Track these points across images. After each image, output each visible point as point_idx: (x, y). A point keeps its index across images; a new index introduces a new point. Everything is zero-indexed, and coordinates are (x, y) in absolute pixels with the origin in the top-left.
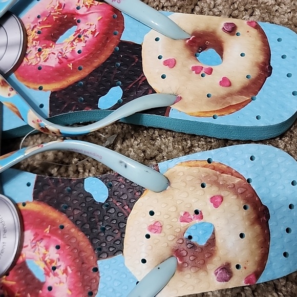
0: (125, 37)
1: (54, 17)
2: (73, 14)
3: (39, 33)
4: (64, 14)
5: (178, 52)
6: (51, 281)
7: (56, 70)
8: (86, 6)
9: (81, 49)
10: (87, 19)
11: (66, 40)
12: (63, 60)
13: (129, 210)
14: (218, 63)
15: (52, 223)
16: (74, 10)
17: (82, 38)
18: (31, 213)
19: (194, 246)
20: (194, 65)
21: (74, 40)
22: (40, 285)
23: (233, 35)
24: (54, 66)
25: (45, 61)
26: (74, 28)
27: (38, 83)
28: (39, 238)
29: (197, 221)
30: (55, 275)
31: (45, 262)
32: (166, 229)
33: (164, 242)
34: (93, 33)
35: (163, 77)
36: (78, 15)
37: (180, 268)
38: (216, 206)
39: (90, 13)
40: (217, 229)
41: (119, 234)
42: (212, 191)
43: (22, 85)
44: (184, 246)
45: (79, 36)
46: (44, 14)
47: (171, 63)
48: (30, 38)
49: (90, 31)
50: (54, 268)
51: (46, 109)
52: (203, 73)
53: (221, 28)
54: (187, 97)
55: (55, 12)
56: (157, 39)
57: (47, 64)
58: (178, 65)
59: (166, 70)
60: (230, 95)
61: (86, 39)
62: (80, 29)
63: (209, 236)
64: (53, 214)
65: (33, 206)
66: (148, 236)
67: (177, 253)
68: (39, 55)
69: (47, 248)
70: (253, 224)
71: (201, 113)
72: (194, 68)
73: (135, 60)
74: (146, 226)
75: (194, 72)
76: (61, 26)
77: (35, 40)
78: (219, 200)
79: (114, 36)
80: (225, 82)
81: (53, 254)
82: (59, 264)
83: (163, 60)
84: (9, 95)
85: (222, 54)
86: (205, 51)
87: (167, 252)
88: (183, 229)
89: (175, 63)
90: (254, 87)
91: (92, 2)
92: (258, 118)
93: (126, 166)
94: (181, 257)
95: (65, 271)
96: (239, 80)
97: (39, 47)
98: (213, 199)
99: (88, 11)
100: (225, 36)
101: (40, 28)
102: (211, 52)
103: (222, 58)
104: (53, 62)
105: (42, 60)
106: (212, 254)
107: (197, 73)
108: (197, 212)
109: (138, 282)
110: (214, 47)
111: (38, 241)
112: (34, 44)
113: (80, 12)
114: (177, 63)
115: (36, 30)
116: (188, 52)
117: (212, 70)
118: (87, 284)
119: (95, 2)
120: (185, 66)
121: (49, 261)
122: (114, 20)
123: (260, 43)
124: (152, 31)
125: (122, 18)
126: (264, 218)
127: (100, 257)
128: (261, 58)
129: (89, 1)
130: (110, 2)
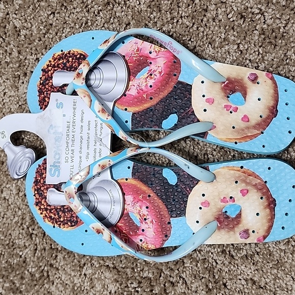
0: (180, 79)
1: (134, 58)
2: (147, 57)
4: (141, 57)
5: (216, 92)
6: (144, 226)
8: (156, 51)
9: (152, 84)
10: (156, 62)
11: (142, 77)
12: (140, 91)
13: (190, 191)
14: (242, 104)
15: (144, 193)
16: (148, 54)
17: (152, 76)
18: (128, 185)
19: (228, 217)
20: (226, 104)
21: (147, 77)
22: (138, 228)
23: (255, 83)
24: (134, 94)
25: (128, 90)
26: (147, 68)
27: (124, 106)
29: (231, 203)
30: (146, 223)
31: (140, 215)
32: (212, 204)
33: (210, 213)
34: (160, 73)
36: (150, 58)
37: (219, 228)
40: (243, 209)
41: (184, 205)
42: (242, 186)
44: (221, 217)
45: (151, 75)
46: (127, 55)
49: (158, 71)
50: (145, 219)
55: (135, 54)
56: (203, 82)
57: (130, 93)
58: (215, 102)
60: (248, 128)
61: (155, 77)
62: (151, 70)
63: (238, 212)
64: (144, 188)
65: (132, 182)
66: (200, 208)
67: (218, 219)
69: (141, 208)
71: (227, 140)
72: (226, 107)
73: (187, 96)
74: (200, 202)
75: (225, 109)
76: (139, 65)
79: (174, 77)
80: (246, 119)
81: (144, 211)
82: (148, 217)
83: (206, 98)
86: (234, 94)
87: (212, 218)
88: (222, 207)
89: (213, 102)
90: (264, 123)
91: (160, 49)
92: (264, 146)
94: (220, 222)
95: (152, 222)
96: (255, 119)
99: (157, 56)
100: (249, 84)
102: (238, 95)
103: (245, 100)
104: (134, 92)
106: (239, 223)
107: (227, 110)
110: (240, 91)
113: (152, 56)
116: (223, 94)
117: (237, 108)
118: (164, 230)
119: (162, 48)
120: (219, 104)
121: (142, 215)
122: (175, 64)
123: (272, 91)
124: (199, 76)
125: (180, 64)
126: (273, 205)
127: (171, 217)
128: (272, 103)
129: (157, 48)
130: (172, 51)
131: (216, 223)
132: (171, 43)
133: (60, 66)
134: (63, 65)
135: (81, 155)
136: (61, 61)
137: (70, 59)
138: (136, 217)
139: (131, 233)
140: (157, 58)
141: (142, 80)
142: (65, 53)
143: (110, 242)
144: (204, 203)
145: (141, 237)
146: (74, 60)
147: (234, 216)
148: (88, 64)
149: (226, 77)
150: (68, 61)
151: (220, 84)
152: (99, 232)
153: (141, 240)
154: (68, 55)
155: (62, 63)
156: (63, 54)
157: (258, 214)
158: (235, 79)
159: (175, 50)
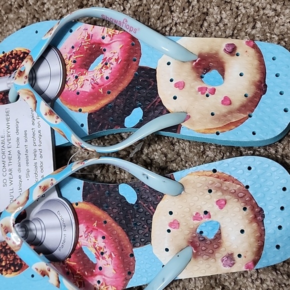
0: (142, 63)
1: (85, 47)
2: (100, 44)
3: (75, 62)
4: (93, 44)
5: (186, 74)
6: (101, 263)
7: (90, 94)
8: (110, 35)
9: (108, 75)
10: (110, 48)
11: (96, 68)
12: (95, 86)
13: (153, 210)
14: (221, 83)
15: (98, 219)
16: (100, 40)
17: (108, 65)
18: (82, 210)
19: (205, 239)
20: (200, 86)
21: (102, 68)
22: (94, 266)
23: (233, 55)
24: (88, 91)
25: (81, 87)
26: (102, 57)
27: (78, 107)
28: (90, 230)
29: (207, 220)
30: (104, 258)
31: (96, 248)
32: (183, 224)
33: (181, 236)
34: (117, 60)
35: (175, 98)
36: (103, 44)
37: (195, 256)
38: (221, 207)
39: (113, 42)
40: (222, 226)
41: (147, 229)
42: (217, 195)
43: (66, 108)
44: (196, 239)
45: (106, 64)
46: (76, 45)
47: (180, 86)
48: (68, 67)
49: (114, 58)
50: (102, 253)
51: (86, 128)
52: (208, 93)
53: (223, 49)
54: (195, 116)
56: (169, 64)
57: (83, 89)
58: (187, 86)
59: (177, 92)
60: (231, 112)
61: (112, 66)
62: (106, 58)
63: (216, 231)
64: (98, 212)
65: (83, 206)
66: (169, 231)
67: (192, 243)
68: (77, 82)
69: (96, 239)
70: (251, 222)
71: (206, 130)
72: (200, 89)
73: (151, 83)
74: (167, 223)
75: (200, 92)
76: (91, 55)
77: (72, 69)
78: (223, 202)
79: (134, 63)
80: (227, 101)
81: (101, 243)
82: (105, 250)
83: (174, 82)
84: (56, 122)
85: (224, 74)
86: (209, 73)
87: (185, 243)
88: (196, 226)
89: (184, 85)
90: (251, 104)
91: (114, 32)
92: (254, 134)
93: (147, 178)
94: (196, 247)
95: (110, 256)
96: (238, 99)
97: (76, 75)
98: (218, 202)
99: (111, 40)
100: (226, 57)
101: (75, 58)
102: (214, 73)
103: (223, 78)
104: (88, 88)
105: (79, 87)
106: (219, 245)
107: (203, 94)
108: (206, 212)
109: (163, 266)
110: (217, 68)
111: (89, 232)
112: (72, 72)
113: (105, 41)
114: (186, 85)
115: (71, 59)
116: (195, 75)
117: (215, 90)
118: (126, 266)
119: (117, 31)
120: (192, 87)
121: (98, 248)
122: (133, 47)
123: (256, 62)
124: (164, 56)
125: (139, 45)
126: (260, 217)
127: (134, 246)
128: (258, 77)
129: (111, 31)
130: (128, 31)
131: (190, 250)
132: (126, 21)
133: (2, 70)
134: (6, 69)
135: (20, 174)
136: (3, 65)
137: (13, 60)
138: (91, 252)
139: (86, 273)
140: (111, 43)
141: (96, 72)
142: (8, 54)
143: (58, 286)
144: (173, 223)
145: (98, 278)
146: (17, 61)
147: (213, 237)
148: (31, 59)
149: (197, 54)
150: (11, 63)
151: (190, 63)
152: (44, 274)
153: (99, 282)
154: (10, 56)
155: (4, 67)
156: (4, 56)
157: (242, 231)
158: (208, 54)
159: (131, 28)
